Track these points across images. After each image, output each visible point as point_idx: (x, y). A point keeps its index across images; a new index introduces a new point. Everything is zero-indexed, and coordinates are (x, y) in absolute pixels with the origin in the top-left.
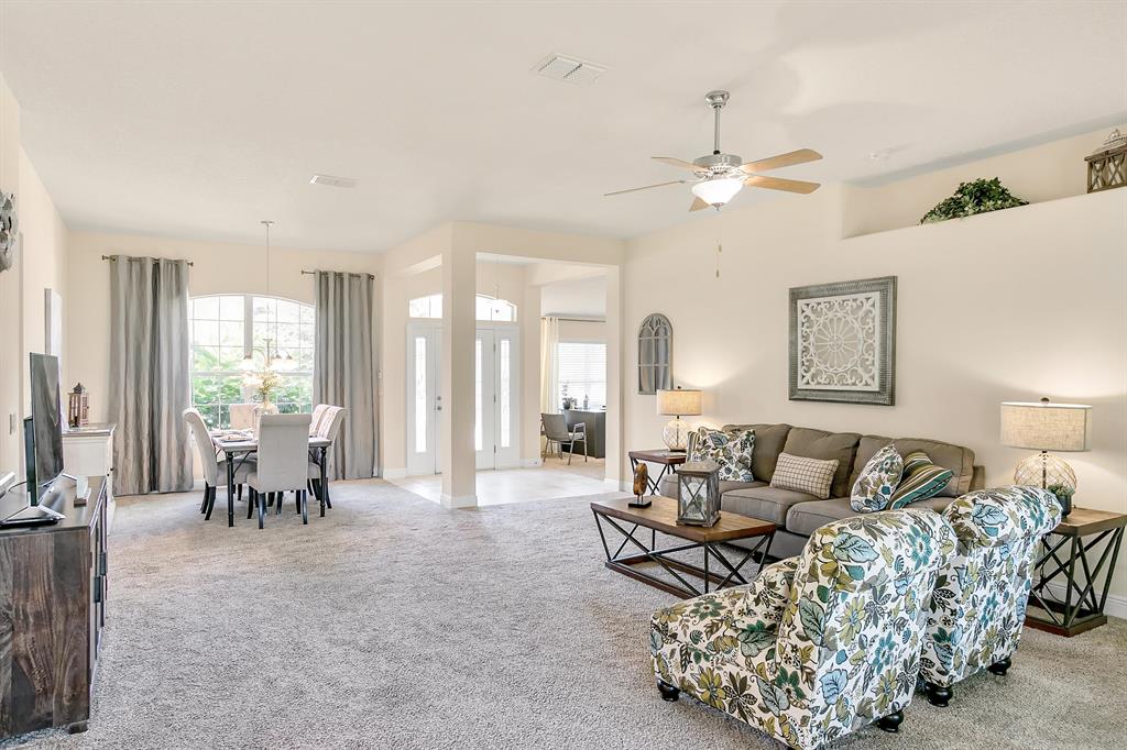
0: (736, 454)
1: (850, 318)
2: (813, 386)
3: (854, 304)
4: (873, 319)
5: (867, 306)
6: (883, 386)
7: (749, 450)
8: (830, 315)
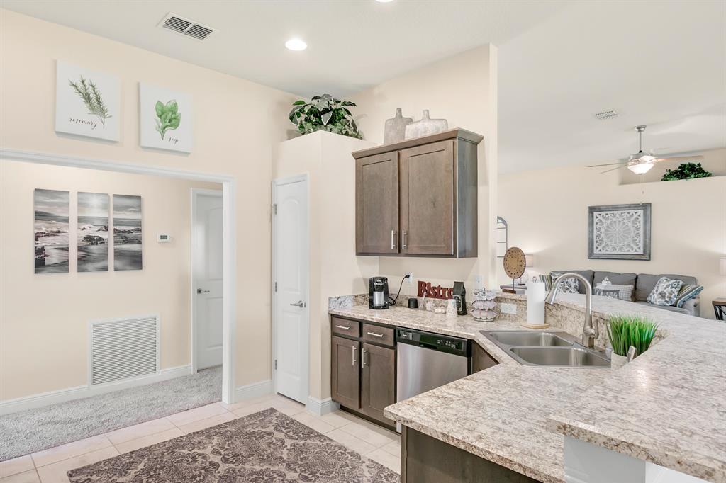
0: (573, 286)
1: (626, 221)
2: (603, 252)
3: (628, 215)
4: (639, 222)
5: (635, 216)
6: (645, 251)
7: (577, 282)
8: (614, 219)
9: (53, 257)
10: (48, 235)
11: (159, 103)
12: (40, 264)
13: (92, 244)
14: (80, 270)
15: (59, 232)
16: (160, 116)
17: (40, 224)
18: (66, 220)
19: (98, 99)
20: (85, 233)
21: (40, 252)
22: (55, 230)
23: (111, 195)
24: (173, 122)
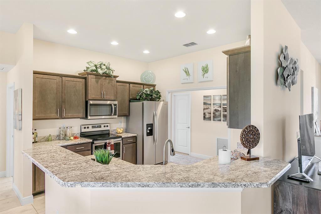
9: (207, 116)
10: (206, 109)
11: (203, 66)
12: (204, 118)
13: (216, 112)
14: (213, 120)
15: (208, 108)
16: (203, 71)
17: (205, 106)
18: (210, 104)
19: (188, 72)
20: (215, 108)
21: (204, 114)
22: (208, 107)
23: (222, 95)
24: (206, 71)
